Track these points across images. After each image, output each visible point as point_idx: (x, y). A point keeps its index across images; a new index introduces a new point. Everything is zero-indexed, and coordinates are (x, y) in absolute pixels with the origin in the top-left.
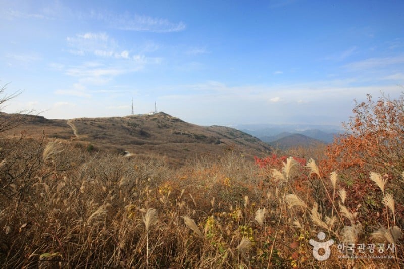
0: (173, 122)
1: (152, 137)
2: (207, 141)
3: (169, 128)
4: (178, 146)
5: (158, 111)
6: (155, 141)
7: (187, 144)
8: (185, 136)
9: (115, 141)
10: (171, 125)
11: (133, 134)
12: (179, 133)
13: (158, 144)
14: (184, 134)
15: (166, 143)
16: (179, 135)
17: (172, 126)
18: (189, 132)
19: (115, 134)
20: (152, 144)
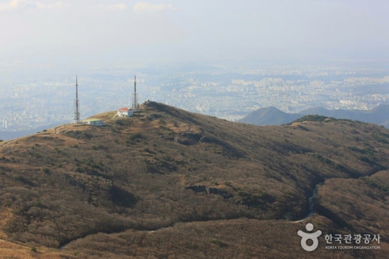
0: (186, 143)
1: (139, 204)
2: (274, 210)
3: (175, 169)
4: (199, 232)
5: (141, 102)
6: (147, 220)
7: (222, 223)
8: (217, 196)
9: (65, 223)
10: (180, 158)
11: (95, 199)
12: (202, 189)
13: (155, 228)
14: (215, 191)
15: (172, 225)
16: (200, 196)
17: (182, 163)
18: (228, 184)
19: (58, 202)
20: (140, 227)
